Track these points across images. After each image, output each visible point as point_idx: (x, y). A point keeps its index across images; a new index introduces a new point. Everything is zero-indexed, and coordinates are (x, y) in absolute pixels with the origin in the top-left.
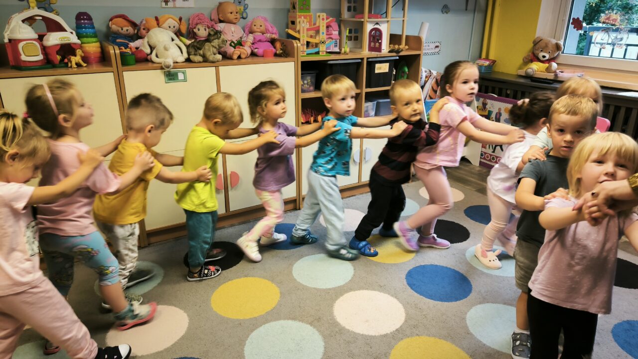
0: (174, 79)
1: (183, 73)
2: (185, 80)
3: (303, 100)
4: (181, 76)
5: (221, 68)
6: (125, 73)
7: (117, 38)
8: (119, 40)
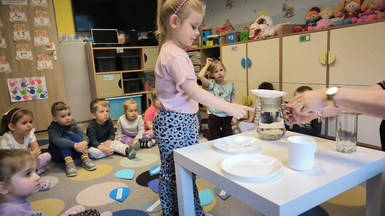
0: (304, 40)
1: (309, 36)
2: (309, 40)
5: (331, 31)
7: (309, 23)
8: (309, 24)
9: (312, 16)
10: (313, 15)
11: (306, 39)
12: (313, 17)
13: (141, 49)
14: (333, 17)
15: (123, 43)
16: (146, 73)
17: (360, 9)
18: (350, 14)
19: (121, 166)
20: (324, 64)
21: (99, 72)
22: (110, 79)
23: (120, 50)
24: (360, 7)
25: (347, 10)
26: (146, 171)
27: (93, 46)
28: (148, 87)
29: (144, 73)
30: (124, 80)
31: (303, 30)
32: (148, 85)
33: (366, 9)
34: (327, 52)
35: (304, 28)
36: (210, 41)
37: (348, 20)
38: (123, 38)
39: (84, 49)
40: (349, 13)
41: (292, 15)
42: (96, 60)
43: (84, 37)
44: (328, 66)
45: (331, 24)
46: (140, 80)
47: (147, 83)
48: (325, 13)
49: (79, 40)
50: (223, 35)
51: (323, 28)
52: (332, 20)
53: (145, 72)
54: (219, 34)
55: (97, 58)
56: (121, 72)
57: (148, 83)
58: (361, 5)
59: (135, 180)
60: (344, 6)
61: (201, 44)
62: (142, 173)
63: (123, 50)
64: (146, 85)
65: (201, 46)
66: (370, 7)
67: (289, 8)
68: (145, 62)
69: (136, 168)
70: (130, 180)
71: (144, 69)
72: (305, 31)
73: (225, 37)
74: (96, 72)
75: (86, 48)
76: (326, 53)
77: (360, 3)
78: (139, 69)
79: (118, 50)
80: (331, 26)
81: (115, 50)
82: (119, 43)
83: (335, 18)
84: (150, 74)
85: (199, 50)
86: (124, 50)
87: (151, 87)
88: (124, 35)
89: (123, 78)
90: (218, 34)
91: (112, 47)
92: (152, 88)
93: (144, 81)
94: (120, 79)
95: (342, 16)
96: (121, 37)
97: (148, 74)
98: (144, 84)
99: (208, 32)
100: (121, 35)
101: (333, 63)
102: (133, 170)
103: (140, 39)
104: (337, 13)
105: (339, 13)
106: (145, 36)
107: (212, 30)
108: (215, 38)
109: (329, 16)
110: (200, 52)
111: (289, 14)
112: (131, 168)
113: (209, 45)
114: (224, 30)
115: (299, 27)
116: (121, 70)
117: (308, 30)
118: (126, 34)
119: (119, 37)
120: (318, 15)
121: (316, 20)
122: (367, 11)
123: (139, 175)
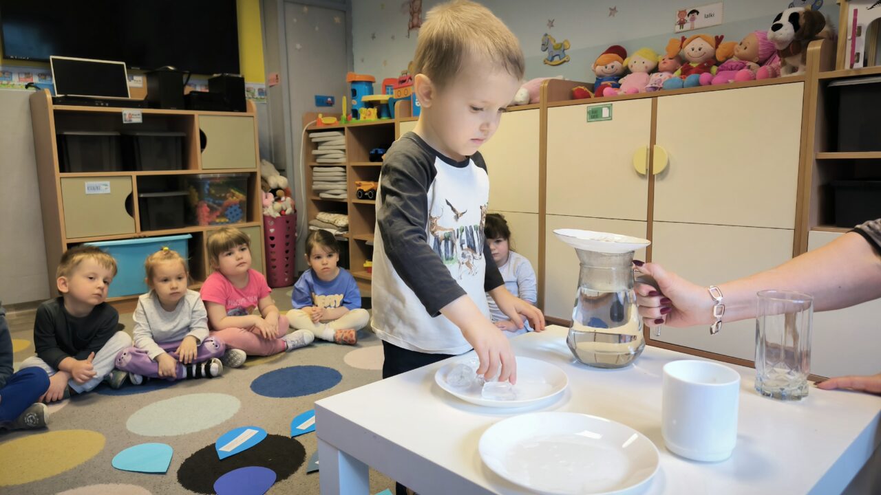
0: (597, 117)
1: (609, 108)
2: (610, 118)
4: (605, 113)
5: (660, 99)
6: (550, 110)
7: (602, 80)
8: (603, 83)
9: (609, 66)
10: (612, 64)
11: (603, 116)
12: (612, 67)
13: (193, 116)
14: (655, 70)
15: (142, 98)
16: (203, 179)
17: (714, 57)
18: (694, 65)
19: (129, 432)
20: (643, 175)
21: (70, 171)
22: (101, 192)
23: (133, 116)
24: (715, 52)
25: (687, 56)
26: (207, 447)
27: (55, 101)
28: (206, 214)
29: (199, 179)
30: (142, 196)
31: (592, 95)
32: (208, 209)
33: (728, 58)
34: (649, 147)
35: (593, 91)
36: (370, 109)
37: (692, 78)
38: (140, 85)
39: (26, 107)
40: (690, 64)
41: (562, 61)
42: (60, 138)
43: (28, 75)
44: (651, 178)
45: (654, 85)
46: (185, 197)
47: (206, 205)
48: (638, 61)
49: (11, 83)
50: (403, 96)
51: (637, 92)
52: (655, 76)
53: (201, 176)
54: (392, 93)
55: (66, 133)
56: (134, 174)
57: (209, 206)
58: (717, 47)
59: (173, 475)
60: (681, 47)
61: (347, 115)
62: (194, 453)
63: (141, 116)
64: (203, 211)
65: (347, 120)
66: (736, 53)
67: (558, 45)
68: (202, 151)
69: (177, 437)
70: (159, 477)
71: (197, 168)
72: (596, 96)
73: (409, 100)
74: (62, 170)
75: (34, 106)
76: (647, 149)
77: (714, 43)
78: (185, 167)
79: (127, 117)
80: (655, 88)
81: (120, 115)
82: (130, 98)
83: (660, 74)
84: (213, 181)
85: (341, 130)
86: (144, 116)
87: (214, 216)
88: (145, 79)
89: (139, 191)
90: (388, 93)
91: (109, 106)
92: (218, 217)
93: (196, 199)
94: (130, 192)
95: (676, 70)
96: (137, 84)
97: (209, 182)
98: (196, 206)
99: (365, 87)
100: (136, 78)
101: (663, 174)
102: (169, 444)
103: (187, 90)
104: (665, 63)
105: (669, 62)
106: (201, 85)
107: (373, 84)
108: (382, 103)
109: (646, 67)
110: (344, 134)
111: (557, 59)
112: (162, 440)
113: (368, 119)
114: (404, 84)
115: (583, 88)
116: (134, 169)
117: (603, 96)
118: (149, 75)
119: (129, 84)
120: (622, 63)
121: (617, 75)
122: (729, 60)
123: (186, 460)
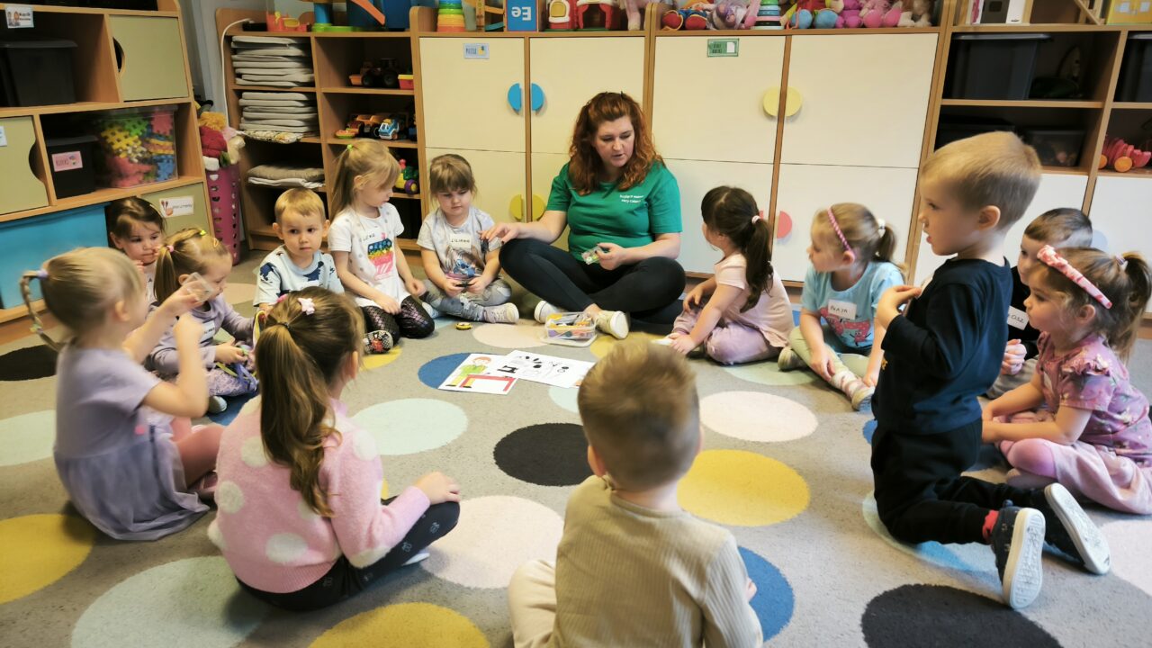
0: (720, 52)
1: (735, 43)
2: (736, 54)
3: (943, 108)
4: (730, 48)
5: (794, 38)
6: (659, 39)
11: (728, 51)
13: (101, 17)
20: (773, 116)
23: (20, 16)
34: (780, 88)
44: (781, 120)
46: (94, 143)
56: (36, 111)
63: (31, 17)
68: (119, 73)
71: (117, 99)
76: (780, 91)
79: (13, 18)
81: (3, 14)
86: (36, 14)
94: (33, 143)
